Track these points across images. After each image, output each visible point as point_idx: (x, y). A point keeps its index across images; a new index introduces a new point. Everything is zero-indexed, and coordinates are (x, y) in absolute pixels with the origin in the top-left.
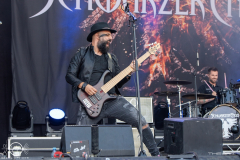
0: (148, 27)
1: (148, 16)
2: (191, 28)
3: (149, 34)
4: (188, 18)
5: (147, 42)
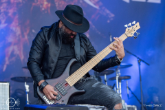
3: (6, 13)
5: (3, 21)
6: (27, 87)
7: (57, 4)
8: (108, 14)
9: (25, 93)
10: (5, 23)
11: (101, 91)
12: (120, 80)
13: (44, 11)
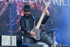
0: (18, 6)
1: (18, 2)
2: (36, 7)
3: (19, 9)
4: (34, 3)
5: (18, 12)
6: (23, 37)
7: (37, 5)
8: (54, 10)
9: (22, 39)
10: (19, 13)
11: (47, 39)
12: (55, 35)
13: (32, 8)
